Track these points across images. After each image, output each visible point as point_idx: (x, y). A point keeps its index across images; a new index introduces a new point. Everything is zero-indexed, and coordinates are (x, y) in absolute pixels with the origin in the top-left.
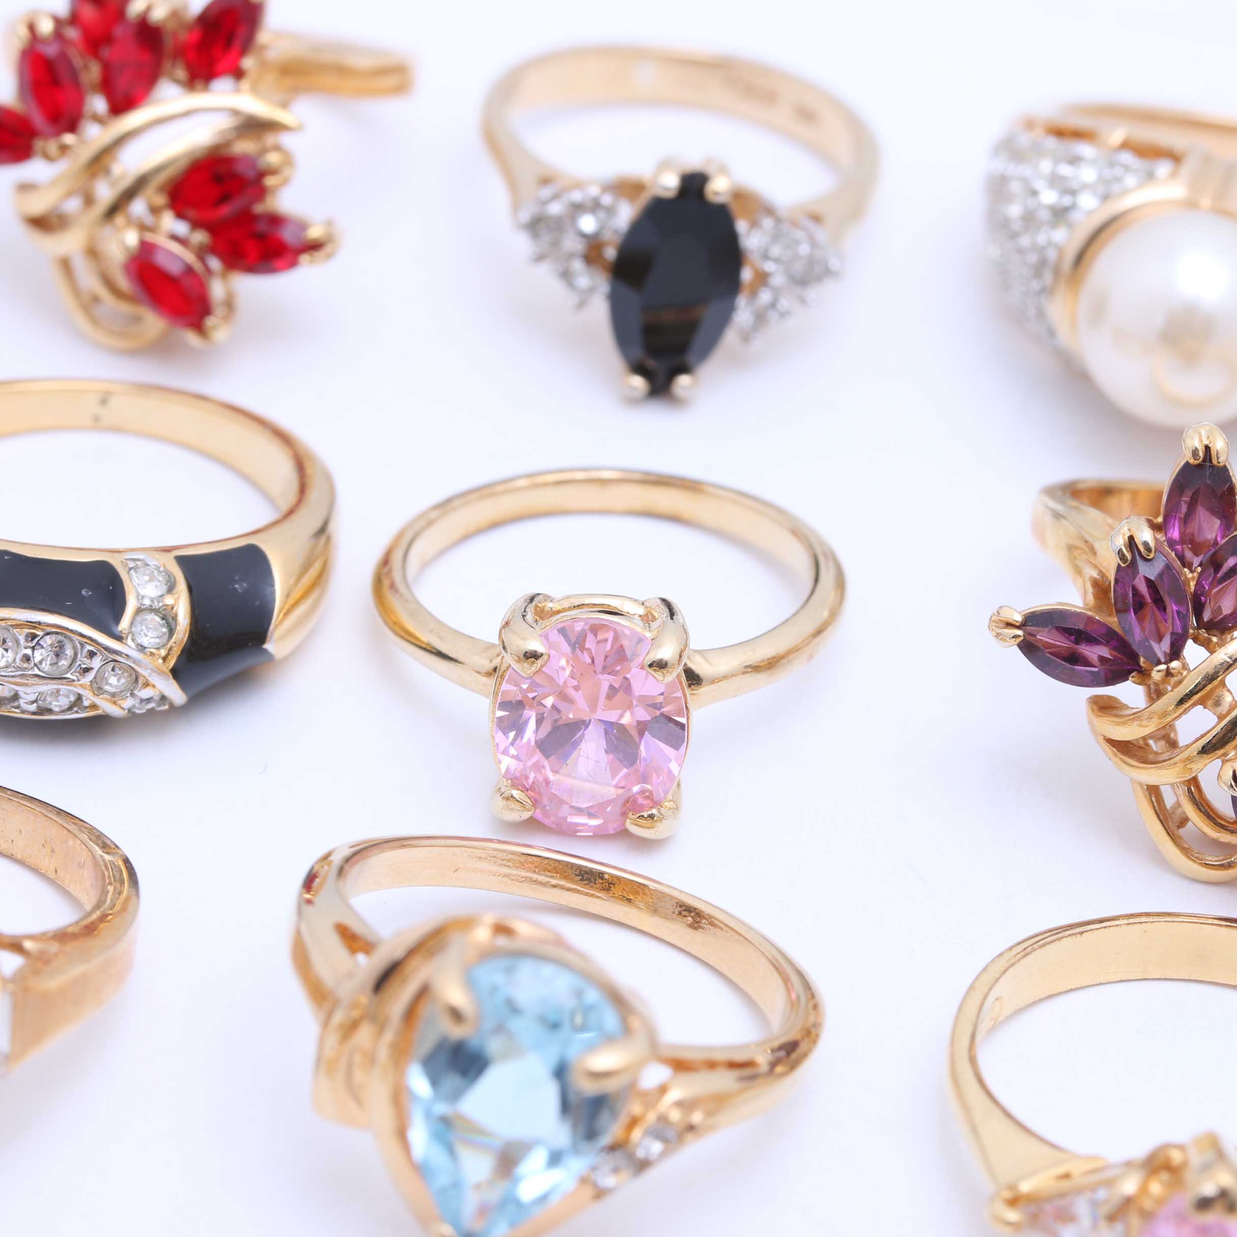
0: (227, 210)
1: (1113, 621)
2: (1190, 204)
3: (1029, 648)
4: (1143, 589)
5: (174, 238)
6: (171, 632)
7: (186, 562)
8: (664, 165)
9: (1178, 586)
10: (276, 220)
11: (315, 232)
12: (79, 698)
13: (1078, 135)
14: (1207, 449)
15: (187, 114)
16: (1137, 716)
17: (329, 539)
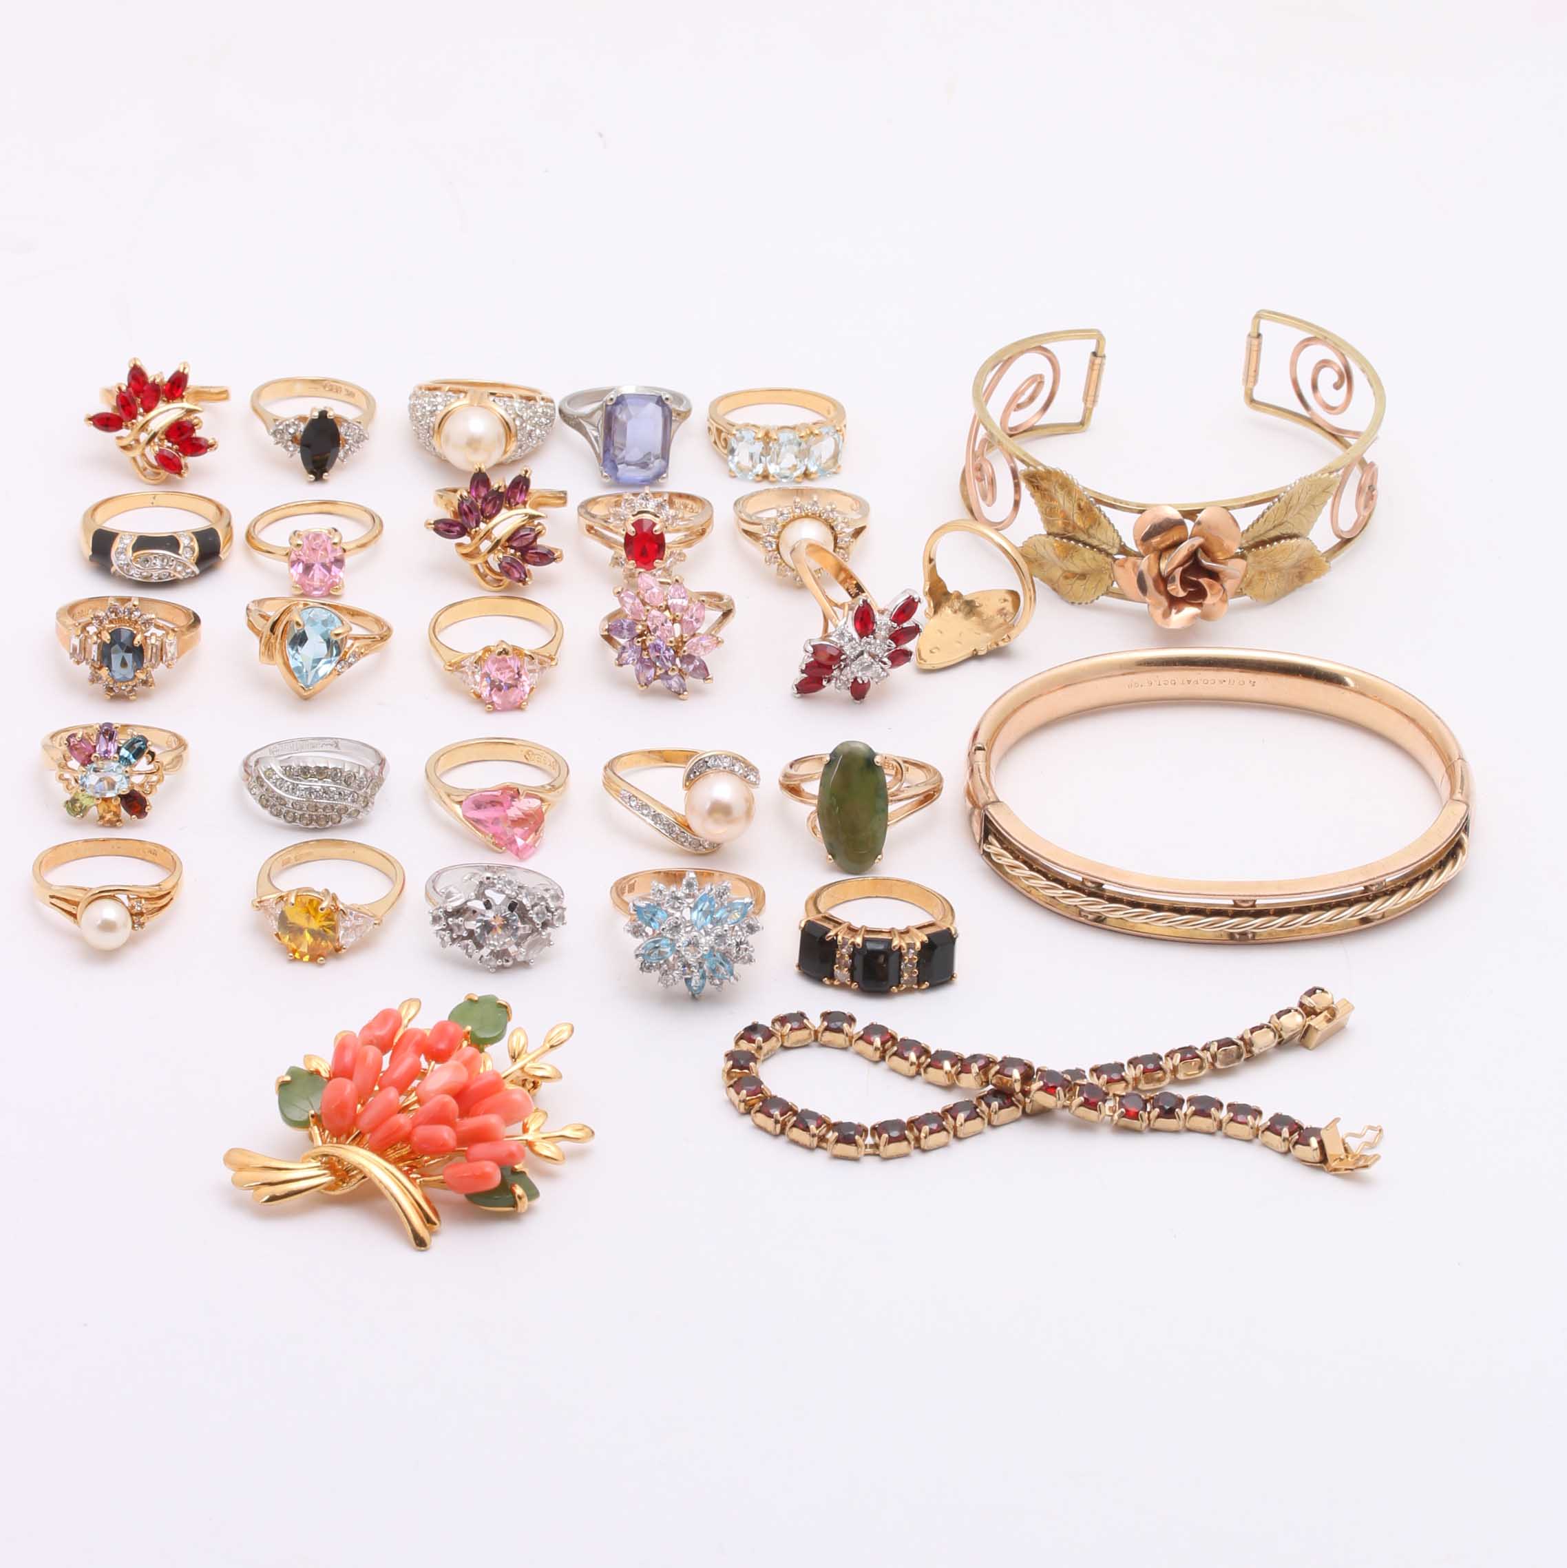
0: (183, 438)
1: (459, 520)
2: (471, 405)
3: (436, 530)
4: (466, 509)
5: (168, 447)
6: (194, 552)
7: (193, 533)
8: (313, 410)
9: (476, 507)
10: (197, 439)
11: (211, 441)
12: (170, 574)
13: (435, 389)
14: (480, 469)
15: (168, 410)
16: (469, 546)
17: (231, 528)
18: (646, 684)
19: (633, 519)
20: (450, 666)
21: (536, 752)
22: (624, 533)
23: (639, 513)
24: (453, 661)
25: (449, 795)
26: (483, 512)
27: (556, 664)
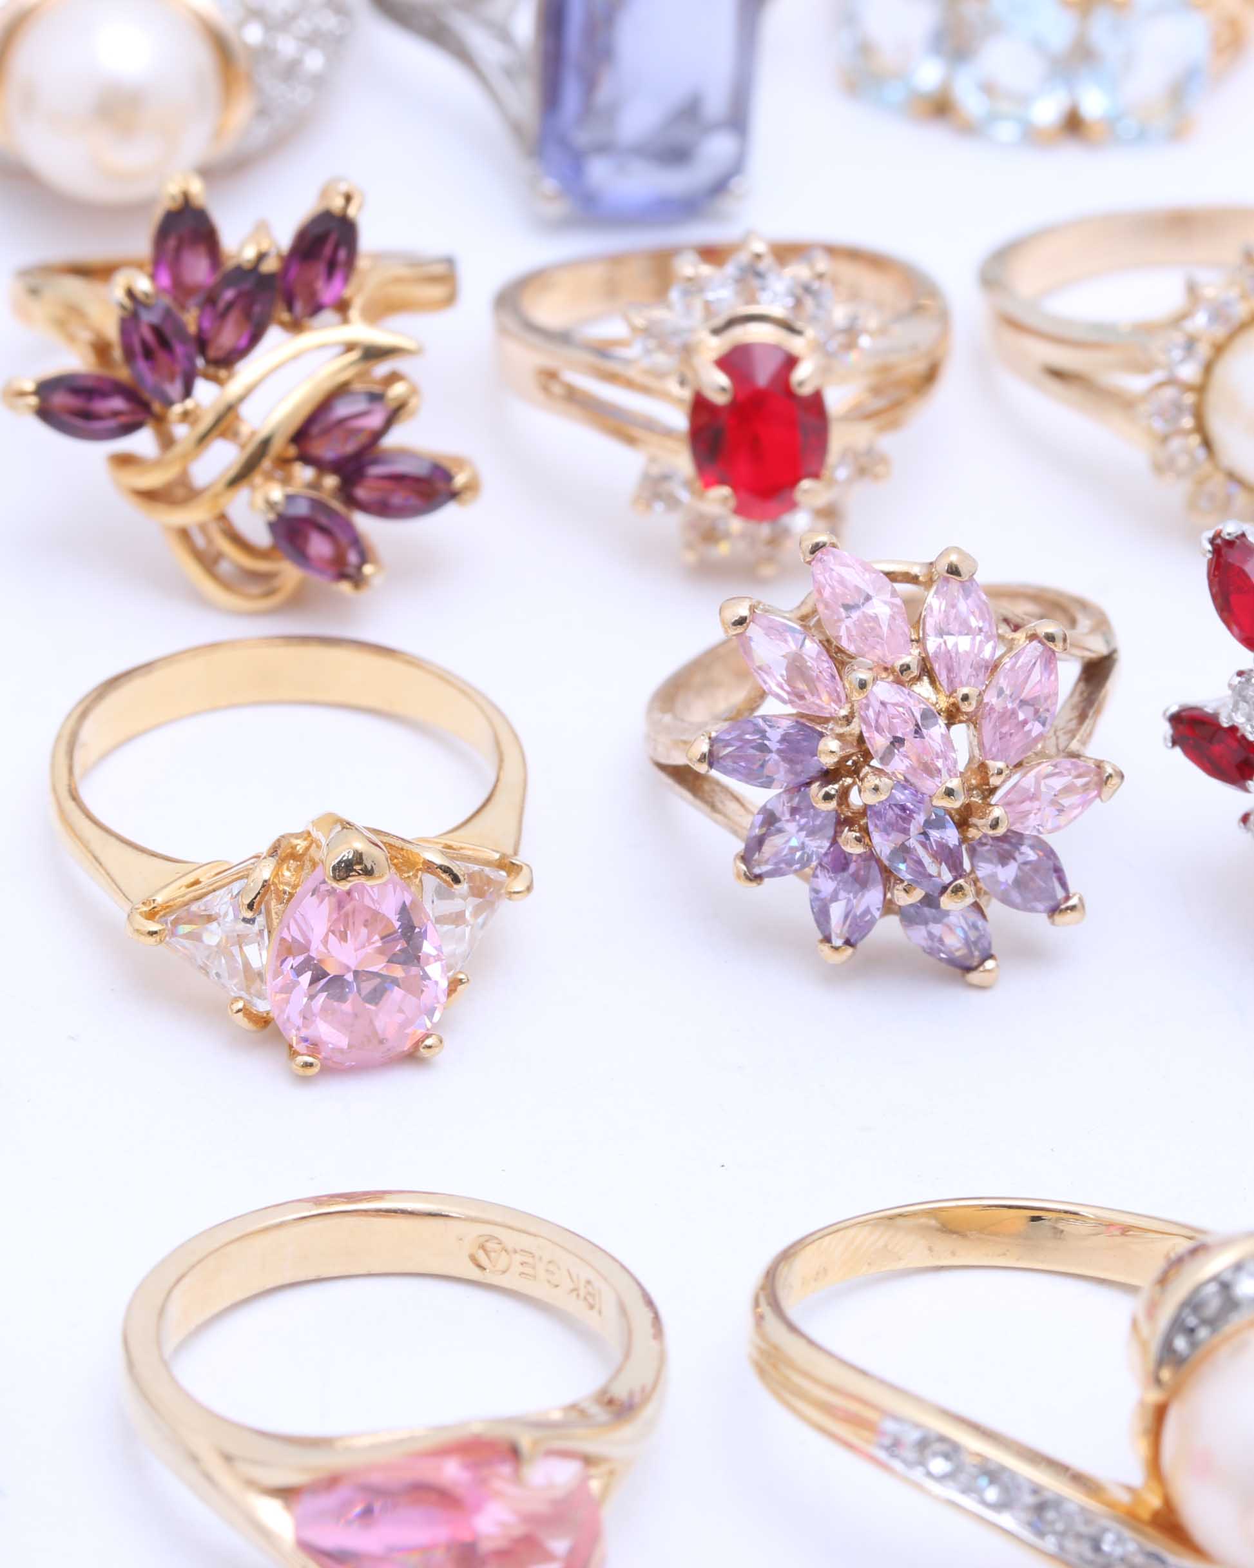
1: (123, 375)
3: (45, 413)
4: (148, 336)
9: (180, 328)
18: (848, 943)
19: (715, 346)
20: (151, 915)
21: (510, 1239)
22: (686, 394)
23: (732, 322)
24: (160, 899)
25: (228, 1458)
26: (202, 343)
27: (529, 889)
